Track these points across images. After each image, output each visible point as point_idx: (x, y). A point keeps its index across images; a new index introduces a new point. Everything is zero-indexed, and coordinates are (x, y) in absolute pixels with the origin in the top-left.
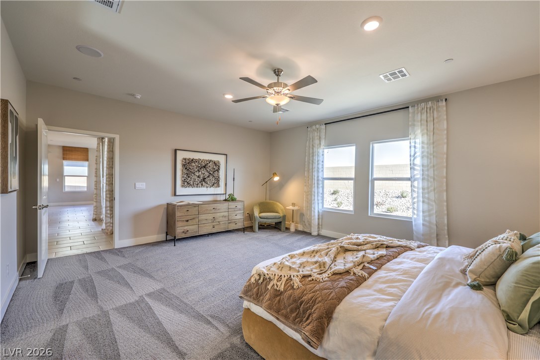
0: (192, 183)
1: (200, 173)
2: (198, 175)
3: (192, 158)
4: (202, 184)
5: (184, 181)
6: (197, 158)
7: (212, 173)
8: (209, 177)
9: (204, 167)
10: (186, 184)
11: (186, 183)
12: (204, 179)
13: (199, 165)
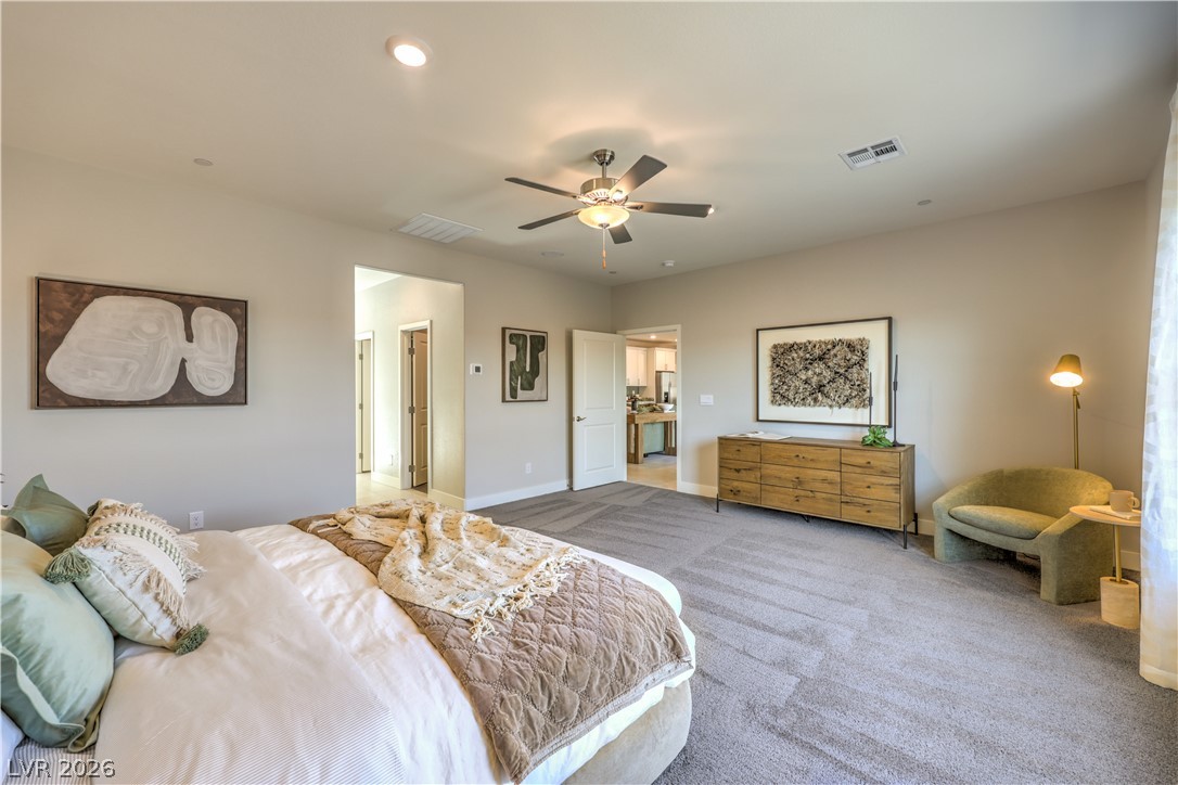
0: (791, 397)
1: (810, 372)
2: (804, 377)
3: (791, 342)
4: (815, 400)
5: (775, 392)
6: (804, 341)
7: (842, 371)
8: (832, 381)
9: (821, 358)
10: (778, 397)
11: (780, 397)
12: (820, 387)
13: (808, 356)
